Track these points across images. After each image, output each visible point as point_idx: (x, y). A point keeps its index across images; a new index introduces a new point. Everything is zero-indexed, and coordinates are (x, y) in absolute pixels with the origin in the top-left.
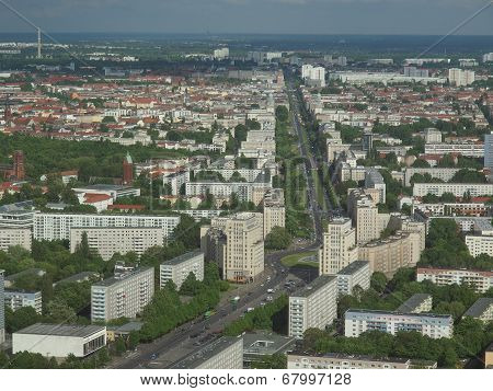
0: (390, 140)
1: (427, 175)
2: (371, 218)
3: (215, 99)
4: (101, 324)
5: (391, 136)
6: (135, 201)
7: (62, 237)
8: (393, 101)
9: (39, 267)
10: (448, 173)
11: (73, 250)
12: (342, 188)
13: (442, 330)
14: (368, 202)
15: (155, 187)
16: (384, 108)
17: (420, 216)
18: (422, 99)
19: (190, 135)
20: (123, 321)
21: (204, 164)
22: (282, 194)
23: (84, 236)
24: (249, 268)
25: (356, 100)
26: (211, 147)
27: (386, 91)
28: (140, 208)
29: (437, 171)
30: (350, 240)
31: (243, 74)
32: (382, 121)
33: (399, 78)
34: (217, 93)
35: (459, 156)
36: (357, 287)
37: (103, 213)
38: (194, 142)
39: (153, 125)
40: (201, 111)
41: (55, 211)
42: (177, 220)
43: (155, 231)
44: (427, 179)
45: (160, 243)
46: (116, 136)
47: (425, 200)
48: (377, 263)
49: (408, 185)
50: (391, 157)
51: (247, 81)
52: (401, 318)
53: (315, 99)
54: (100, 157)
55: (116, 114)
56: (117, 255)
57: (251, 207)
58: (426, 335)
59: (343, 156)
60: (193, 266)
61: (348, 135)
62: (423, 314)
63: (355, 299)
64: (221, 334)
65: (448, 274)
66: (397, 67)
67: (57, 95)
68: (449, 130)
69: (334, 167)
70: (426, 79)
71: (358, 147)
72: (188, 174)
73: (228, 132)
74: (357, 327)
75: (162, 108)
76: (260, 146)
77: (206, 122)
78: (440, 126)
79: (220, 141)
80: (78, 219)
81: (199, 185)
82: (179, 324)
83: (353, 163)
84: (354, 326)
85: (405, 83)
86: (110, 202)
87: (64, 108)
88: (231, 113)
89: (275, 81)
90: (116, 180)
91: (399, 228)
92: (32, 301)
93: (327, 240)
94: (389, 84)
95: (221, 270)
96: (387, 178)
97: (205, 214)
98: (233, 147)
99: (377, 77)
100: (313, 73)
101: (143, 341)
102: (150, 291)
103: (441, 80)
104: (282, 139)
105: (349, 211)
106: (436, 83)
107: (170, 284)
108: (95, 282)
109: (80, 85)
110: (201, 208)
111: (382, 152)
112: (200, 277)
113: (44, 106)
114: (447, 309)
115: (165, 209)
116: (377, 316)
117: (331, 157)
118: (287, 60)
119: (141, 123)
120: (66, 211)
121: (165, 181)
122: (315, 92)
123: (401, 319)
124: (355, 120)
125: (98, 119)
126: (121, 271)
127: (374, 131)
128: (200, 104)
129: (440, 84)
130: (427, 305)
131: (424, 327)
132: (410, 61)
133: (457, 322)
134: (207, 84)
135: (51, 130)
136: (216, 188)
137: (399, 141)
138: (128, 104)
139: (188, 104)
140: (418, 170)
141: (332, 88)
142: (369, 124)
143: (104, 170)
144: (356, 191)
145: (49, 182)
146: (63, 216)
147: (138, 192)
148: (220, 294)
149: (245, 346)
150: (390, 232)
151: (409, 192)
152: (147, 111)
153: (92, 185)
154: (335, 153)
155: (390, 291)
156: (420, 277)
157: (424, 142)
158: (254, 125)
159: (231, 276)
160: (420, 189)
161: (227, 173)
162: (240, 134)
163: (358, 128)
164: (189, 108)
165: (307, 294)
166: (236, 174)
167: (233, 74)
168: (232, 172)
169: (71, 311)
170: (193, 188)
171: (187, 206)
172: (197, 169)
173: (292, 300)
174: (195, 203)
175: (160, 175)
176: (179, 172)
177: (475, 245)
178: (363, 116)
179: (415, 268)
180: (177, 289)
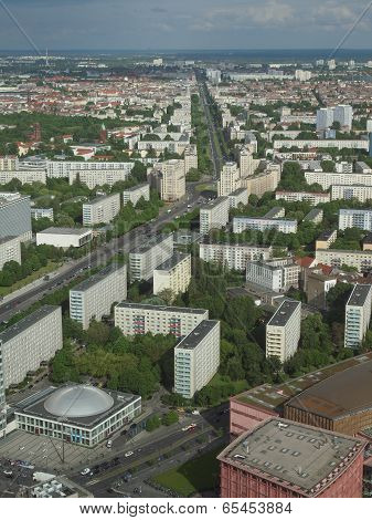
0: (260, 114)
1: (282, 135)
2: (248, 161)
3: (154, 90)
4: (89, 227)
5: (260, 112)
6: (108, 153)
7: (64, 175)
8: (262, 91)
9: (50, 194)
10: (295, 134)
11: (71, 183)
12: (231, 144)
13: (290, 228)
14: (247, 153)
15: (119, 145)
16: (256, 95)
17: (278, 161)
18: (279, 89)
19: (139, 112)
20: (102, 225)
21: (148, 130)
22: (196, 148)
23: (78, 175)
24: (176, 193)
25: (239, 90)
26: (153, 120)
27: (257, 84)
28: (111, 157)
29: (288, 132)
30: (236, 176)
31: (171, 74)
32: (255, 103)
33: (265, 76)
34: (155, 87)
35: (301, 124)
36: (241, 203)
37: (89, 161)
38: (142, 116)
39: (117, 107)
40: (146, 98)
41: (60, 160)
42: (133, 164)
43: (120, 171)
44: (282, 138)
45: (123, 179)
46: (95, 113)
47: (281, 151)
48: (252, 190)
49: (271, 141)
50: (261, 124)
51: (173, 79)
53: (215, 90)
55: (95, 100)
56: (97, 186)
57: (176, 156)
58: (281, 232)
59: (232, 125)
60: (144, 191)
61: (235, 111)
62: (279, 219)
63: (239, 211)
65: (294, 195)
66: (265, 69)
67: (59, 88)
68: (295, 108)
69: (227, 132)
70: (282, 77)
71: (239, 118)
72: (139, 136)
73: (163, 110)
75: (123, 96)
76: (182, 118)
77: (149, 104)
78: (290, 105)
79: (158, 116)
80: (73, 164)
81: (145, 143)
83: (238, 128)
84: (239, 226)
85: (269, 79)
86: (92, 154)
87: (63, 97)
88: (164, 99)
89: (191, 79)
90: (96, 141)
91: (265, 168)
92: (48, 214)
93: (222, 176)
94: (259, 80)
95: (159, 194)
96: (258, 138)
97: (149, 160)
98: (165, 119)
99: (251, 76)
100: (213, 73)
102: (118, 207)
103: (291, 77)
104: (195, 113)
105: (235, 158)
106: (287, 79)
107: (129, 203)
108: (84, 202)
109: (73, 82)
110: (147, 157)
111: (255, 121)
112: (147, 198)
113: (51, 95)
114: (293, 216)
115: (126, 159)
116: (252, 220)
117: (224, 124)
118: (197, 66)
119: (110, 105)
120: (66, 160)
121: (126, 141)
122: (215, 85)
123: (266, 222)
124: (238, 102)
125: (84, 103)
126: (100, 196)
127: (250, 109)
128: (145, 93)
129: (290, 80)
130: (281, 213)
131: (280, 227)
132: (271, 66)
133: (299, 224)
134: (150, 81)
136: (155, 145)
137: (265, 115)
138: (102, 94)
139: (138, 94)
140: (279, 133)
141: (225, 83)
142: (247, 105)
143: (89, 134)
144: (240, 146)
145: (56, 141)
146: (65, 163)
147: (109, 148)
148: (159, 209)
149: (175, 239)
150: (260, 170)
151: (271, 146)
152: (113, 98)
153: (82, 144)
154: (227, 122)
155: (260, 205)
156: (278, 197)
157: (280, 115)
158: (178, 106)
159: (165, 198)
160: (278, 144)
162: (170, 111)
163: (240, 107)
164: (139, 96)
165: (211, 207)
166: (168, 136)
167: (165, 75)
168: (165, 135)
169: (71, 220)
170: (142, 145)
171: (139, 156)
172: (144, 133)
173: (202, 211)
174: (144, 154)
175: (122, 137)
176: (133, 135)
177: (310, 178)
178: (243, 100)
179: (275, 192)
180: (134, 206)
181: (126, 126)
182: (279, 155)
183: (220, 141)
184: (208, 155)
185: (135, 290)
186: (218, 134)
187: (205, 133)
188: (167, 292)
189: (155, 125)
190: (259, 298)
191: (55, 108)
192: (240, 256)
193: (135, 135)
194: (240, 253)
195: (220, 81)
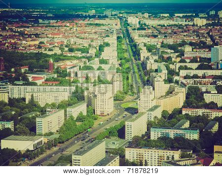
0: (169, 51)
1: (186, 66)
2: (161, 86)
3: (89, 33)
4: (41, 135)
5: (169, 49)
6: (55, 80)
7: (22, 96)
8: (170, 33)
9: (12, 110)
10: (195, 65)
11: (27, 102)
12: (147, 73)
13: (194, 136)
14: (160, 79)
15: (63, 74)
16: (166, 36)
18: (182, 32)
19: (78, 50)
20: (51, 134)
21: (85, 63)
22: (121, 76)
23: (32, 96)
24: (107, 109)
25: (153, 33)
26: (88, 55)
27: (166, 28)
28: (57, 83)
29: (190, 64)
30: (152, 97)
32: (165, 42)
33: (171, 22)
34: (90, 30)
35: (200, 58)
36: (156, 117)
37: (40, 85)
38: (80, 52)
39: (62, 45)
40: (83, 39)
41: (19, 85)
42: (74, 88)
44: (186, 68)
45: (66, 99)
46: (46, 50)
47: (185, 78)
48: (164, 107)
49: (177, 71)
50: (169, 59)
51: (103, 25)
52: (175, 131)
53: (134, 32)
54: (38, 60)
55: (45, 40)
56: (47, 104)
57: (107, 82)
58: (187, 138)
59: (148, 58)
60: (81, 109)
61: (149, 49)
62: (185, 129)
63: (155, 123)
64: (95, 139)
65: (196, 111)
66: (171, 16)
67: (18, 32)
68: (195, 46)
69: (144, 65)
70: (184, 23)
71: (155, 54)
72: (78, 67)
73: (96, 48)
74: (156, 135)
75: (66, 37)
76: (111, 54)
77: (86, 44)
78: (191, 44)
79: (93, 52)
80: (29, 88)
81: (83, 72)
82: (76, 135)
83: (152, 61)
84: (155, 135)
85: (175, 25)
86: (43, 80)
87: (21, 38)
88: (97, 39)
89: (116, 25)
90: (46, 70)
91: (174, 91)
92: (10, 125)
93: (142, 96)
94: (167, 26)
95: (94, 110)
96: (168, 68)
98: (98, 54)
99: (162, 22)
100: (133, 20)
101: (60, 143)
103: (191, 23)
104: (120, 50)
106: (188, 25)
107: (72, 117)
108: (37, 116)
109: (28, 27)
110: (84, 82)
111: (165, 56)
112: (85, 113)
113: (12, 37)
114: (196, 126)
115: (70, 84)
116: (165, 130)
117: (142, 59)
118: (121, 15)
119: (56, 44)
120: (23, 85)
121: (68, 71)
122: (135, 29)
124: (152, 41)
125: (37, 43)
127: (162, 47)
128: (83, 35)
129: (190, 25)
130: (187, 125)
131: (186, 135)
132: (176, 15)
133: (201, 132)
134: (86, 26)
135: (16, 48)
137: (173, 51)
138: (50, 36)
139: (77, 36)
140: (183, 64)
141: (142, 28)
143: (40, 66)
144: (154, 74)
145: (15, 72)
146: (22, 87)
147: (56, 76)
148: (94, 121)
149: (106, 145)
150: (170, 92)
151: (178, 74)
152: (58, 39)
153: (35, 73)
154: (144, 57)
155: (171, 119)
156: (184, 112)
157: (184, 51)
158: (108, 45)
159: (99, 113)
160: (183, 73)
162: (101, 49)
163: (154, 45)
164: (78, 37)
165: (133, 120)
166: (100, 67)
167: (97, 22)
168: (98, 66)
169: (27, 130)
170: (81, 74)
171: (78, 82)
172: (82, 65)
173: (126, 123)
174: (82, 80)
175: (66, 68)
177: (208, 98)
178: (156, 40)
179: (182, 108)
180: (75, 119)
181: (68, 59)
182: (184, 81)
183: (139, 71)
184: (130, 81)
186: (138, 65)
187: (127, 65)
189: (90, 59)
191: (15, 46)
192: (157, 157)
193: (75, 66)
194: (157, 155)
195: (138, 26)
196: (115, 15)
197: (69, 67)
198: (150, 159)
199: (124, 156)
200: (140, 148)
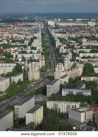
0: (73, 42)
1: (83, 51)
2: (68, 63)
3: (25, 31)
5: (73, 40)
6: (4, 59)
8: (73, 31)
10: (89, 50)
12: (60, 55)
13: (88, 93)
14: (67, 59)
15: (9, 56)
16: (71, 33)
17: (82, 62)
18: (81, 30)
19: (18, 41)
20: (2, 92)
21: (22, 49)
22: (44, 57)
24: (35, 77)
25: (63, 31)
26: (24, 44)
27: (71, 28)
28: (5, 61)
29: (86, 50)
30: (63, 69)
31: (32, 24)
32: (71, 36)
33: (74, 24)
34: (25, 29)
35: (92, 46)
36: (65, 82)
38: (19, 43)
39: (8, 38)
40: (21, 34)
42: (15, 64)
43: (10, 68)
44: (83, 52)
45: (11, 71)
47: (83, 58)
48: (70, 76)
49: (78, 54)
50: (73, 46)
51: (33, 26)
53: (52, 30)
57: (35, 61)
58: (84, 95)
59: (60, 46)
60: (21, 77)
61: (61, 40)
62: (83, 89)
63: (64, 85)
64: (28, 95)
65: (90, 78)
66: (74, 21)
68: (89, 38)
69: (58, 50)
70: (82, 25)
71: (64, 44)
72: (18, 52)
73: (28, 40)
74: (65, 93)
75: (10, 33)
76: (37, 44)
77: (22, 37)
78: (86, 37)
79: (26, 42)
82: (17, 93)
83: (63, 48)
85: (76, 26)
88: (29, 35)
89: (41, 26)
91: (76, 66)
93: (57, 70)
94: (72, 26)
95: (28, 78)
96: (72, 52)
97: (23, 63)
98: (30, 44)
99: (68, 24)
100: (51, 23)
101: (7, 98)
102: (9, 84)
104: (43, 42)
105: (62, 61)
106: (85, 26)
107: (14, 82)
110: (22, 61)
111: (71, 45)
112: (22, 80)
114: (90, 87)
115: (12, 62)
116: (71, 90)
117: (57, 46)
118: (44, 20)
119: (4, 38)
121: (12, 54)
122: (52, 28)
123: (77, 90)
126: (1, 79)
127: (68, 39)
128: (21, 32)
129: (86, 26)
130: (84, 86)
131: (83, 93)
132: (77, 20)
133: (92, 91)
134: (22, 27)
136: (25, 56)
137: (75, 42)
138: (1, 33)
139: (17, 32)
141: (56, 27)
142: (67, 37)
144: (64, 56)
147: (4, 57)
148: (28, 84)
149: (35, 99)
150: (74, 66)
151: (78, 56)
152: (6, 34)
154: (58, 45)
155: (74, 83)
156: (82, 79)
157: (82, 42)
158: (36, 38)
159: (30, 80)
160: (81, 55)
161: (28, 51)
162: (32, 40)
163: (64, 38)
164: (17, 33)
165: (51, 84)
167: (29, 24)
168: (30, 51)
170: (20, 56)
171: (18, 61)
172: (20, 50)
173: (47, 86)
174: (20, 60)
175: (10, 52)
176: (15, 51)
177: (96, 70)
178: (65, 35)
179: (81, 77)
180: (16, 84)
181: (12, 47)
185: (17, 122)
187: (47, 51)
188: (32, 124)
189: (25, 46)
190: (75, 126)
192: (66, 106)
193: (16, 51)
194: (66, 105)
195: (54, 26)
196: (40, 20)
197: (12, 52)
198: (61, 108)
199: (46, 106)
200: (56, 101)
